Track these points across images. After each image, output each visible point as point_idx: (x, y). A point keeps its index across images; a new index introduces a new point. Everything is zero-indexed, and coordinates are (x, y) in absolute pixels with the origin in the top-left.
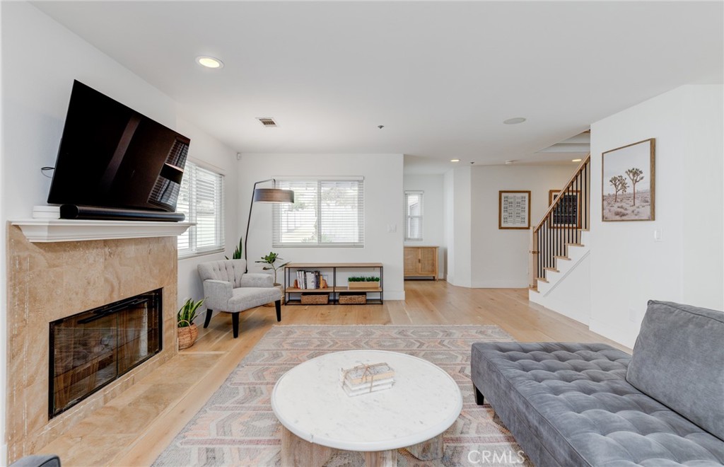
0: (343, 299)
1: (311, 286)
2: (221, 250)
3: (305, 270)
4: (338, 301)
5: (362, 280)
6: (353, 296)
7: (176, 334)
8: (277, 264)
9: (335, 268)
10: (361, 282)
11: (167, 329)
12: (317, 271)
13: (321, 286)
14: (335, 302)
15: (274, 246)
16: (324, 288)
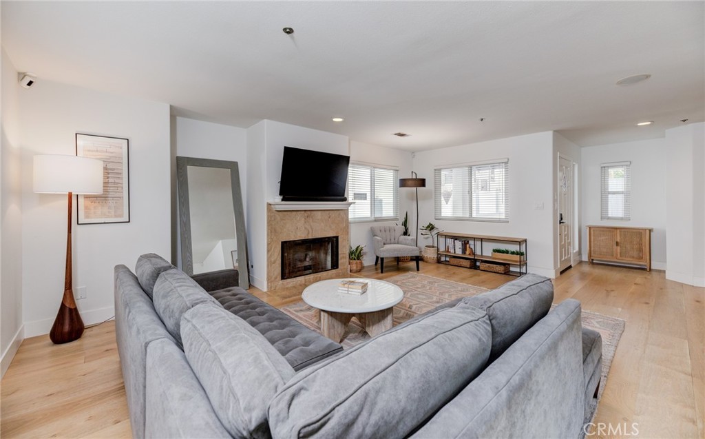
0: (483, 266)
1: (459, 252)
2: (397, 219)
3: (455, 238)
4: (479, 267)
5: (507, 252)
6: (491, 265)
7: (347, 263)
8: (434, 232)
9: (482, 239)
10: (505, 254)
11: (341, 259)
12: (465, 241)
13: (468, 252)
14: (476, 268)
15: (436, 219)
16: (470, 254)
